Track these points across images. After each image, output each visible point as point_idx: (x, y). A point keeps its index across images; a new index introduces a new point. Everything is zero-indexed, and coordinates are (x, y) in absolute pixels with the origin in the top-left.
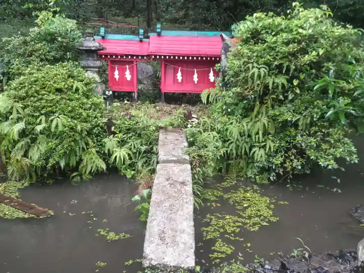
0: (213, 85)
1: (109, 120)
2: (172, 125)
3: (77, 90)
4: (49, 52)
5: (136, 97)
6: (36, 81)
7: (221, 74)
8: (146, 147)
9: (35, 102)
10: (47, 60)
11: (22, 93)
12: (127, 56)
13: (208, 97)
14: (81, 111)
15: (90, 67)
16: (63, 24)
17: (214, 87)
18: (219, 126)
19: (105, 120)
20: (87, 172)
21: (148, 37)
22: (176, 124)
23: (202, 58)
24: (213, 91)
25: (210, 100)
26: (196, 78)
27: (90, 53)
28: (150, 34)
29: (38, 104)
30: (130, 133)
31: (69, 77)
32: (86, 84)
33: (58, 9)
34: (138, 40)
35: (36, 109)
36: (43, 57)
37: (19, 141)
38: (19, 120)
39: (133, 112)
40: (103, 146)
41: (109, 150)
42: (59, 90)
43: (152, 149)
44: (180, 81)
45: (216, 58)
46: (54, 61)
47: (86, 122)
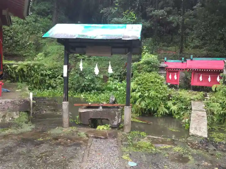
0: (218, 83)
1: (170, 95)
2: (197, 99)
3: (158, 82)
4: (148, 68)
5: (178, 87)
6: (144, 79)
7: (223, 78)
8: (185, 106)
9: (144, 86)
10: (147, 71)
11: (140, 82)
12: (176, 69)
13: (216, 88)
14: (159, 90)
15: (162, 74)
16: (153, 58)
17: (219, 84)
18: (221, 101)
19: (168, 94)
20: (160, 114)
21: (186, 61)
22: (199, 98)
23: (213, 70)
24: (219, 86)
25: (217, 89)
26: (209, 79)
27: (162, 68)
28: (187, 60)
29: (145, 86)
30: (178, 100)
31: (155, 77)
32: (161, 80)
33: (147, 50)
34: (181, 62)
35: (144, 88)
36: (146, 70)
37: (138, 99)
38: (138, 92)
39: (179, 92)
40: (167, 104)
41: (169, 106)
42: (152, 82)
43: (187, 107)
44: (201, 80)
45: (221, 70)
46: (150, 71)
47: (161, 94)
